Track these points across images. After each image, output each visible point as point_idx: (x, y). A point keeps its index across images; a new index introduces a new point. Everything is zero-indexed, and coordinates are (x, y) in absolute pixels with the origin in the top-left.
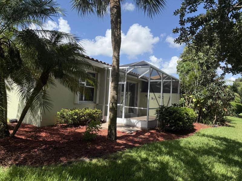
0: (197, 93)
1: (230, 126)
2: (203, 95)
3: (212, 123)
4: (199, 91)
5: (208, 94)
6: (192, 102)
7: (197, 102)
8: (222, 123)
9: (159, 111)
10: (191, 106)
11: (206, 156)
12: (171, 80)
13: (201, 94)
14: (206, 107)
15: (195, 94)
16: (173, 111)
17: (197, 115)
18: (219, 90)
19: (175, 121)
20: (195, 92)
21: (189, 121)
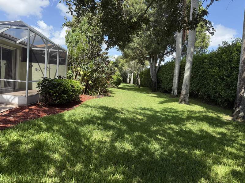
0: (84, 66)
1: (110, 96)
2: (90, 68)
3: (97, 94)
4: (86, 64)
5: (94, 67)
6: (80, 74)
7: (84, 75)
8: (105, 94)
9: (42, 84)
10: (78, 78)
11: (87, 126)
12: (58, 50)
13: (88, 68)
14: (93, 80)
15: (82, 67)
16: (57, 84)
17: (84, 87)
18: (103, 64)
19: (60, 94)
20: (83, 65)
21: (74, 94)
